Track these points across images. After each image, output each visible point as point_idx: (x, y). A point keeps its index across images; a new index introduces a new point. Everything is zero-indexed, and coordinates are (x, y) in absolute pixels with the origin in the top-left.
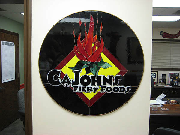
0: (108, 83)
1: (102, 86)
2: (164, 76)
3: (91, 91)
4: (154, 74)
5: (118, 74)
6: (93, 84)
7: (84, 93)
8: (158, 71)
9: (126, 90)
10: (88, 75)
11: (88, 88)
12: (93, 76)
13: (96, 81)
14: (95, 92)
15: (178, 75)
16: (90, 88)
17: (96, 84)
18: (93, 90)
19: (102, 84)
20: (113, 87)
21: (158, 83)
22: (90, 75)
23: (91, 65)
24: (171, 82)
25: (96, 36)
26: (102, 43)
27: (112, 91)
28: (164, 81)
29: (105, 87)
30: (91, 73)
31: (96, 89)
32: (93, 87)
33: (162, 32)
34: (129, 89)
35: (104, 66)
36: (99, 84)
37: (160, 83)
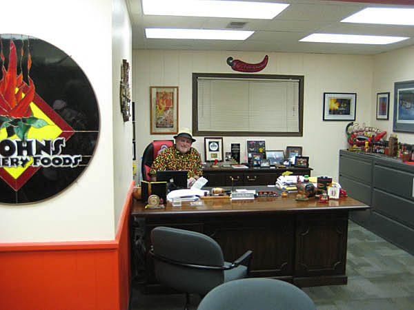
0: (44, 151)
1: (35, 156)
2: (236, 147)
3: (17, 164)
4: (216, 144)
5: (59, 136)
6: (20, 153)
7: (6, 168)
8: (224, 138)
9: (73, 162)
10: (11, 139)
11: (12, 160)
12: (20, 140)
13: (25, 148)
14: (23, 165)
15: (264, 145)
16: (15, 160)
17: (25, 153)
18: (21, 163)
19: (34, 152)
20: (51, 157)
21: (222, 161)
22: (15, 139)
23: (15, 122)
24: (249, 159)
25: (21, 75)
26: (32, 86)
27: (52, 164)
28: (236, 156)
29: (39, 158)
30: (15, 136)
31: (25, 162)
32: (20, 158)
33: (231, 58)
34: (79, 161)
35: (36, 124)
36: (30, 154)
37: (227, 160)
